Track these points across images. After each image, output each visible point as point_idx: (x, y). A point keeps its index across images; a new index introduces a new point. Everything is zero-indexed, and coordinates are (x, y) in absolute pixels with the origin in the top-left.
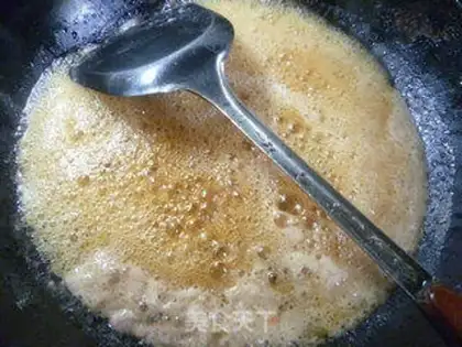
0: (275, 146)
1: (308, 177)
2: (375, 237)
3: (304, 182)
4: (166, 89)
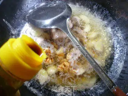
0: (80, 46)
1: (88, 55)
2: (103, 74)
3: (87, 57)
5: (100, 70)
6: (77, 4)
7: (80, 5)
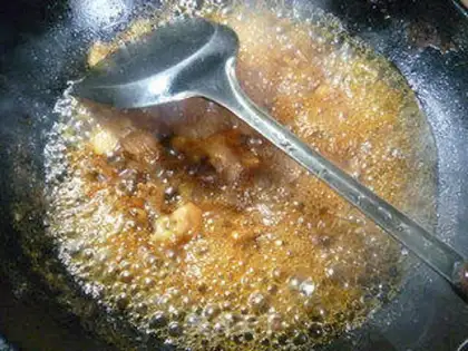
2: (403, 225)
4: (181, 96)
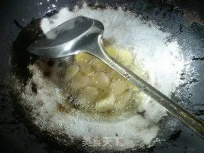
5: (176, 108)
6: (120, 8)
7: (125, 10)
